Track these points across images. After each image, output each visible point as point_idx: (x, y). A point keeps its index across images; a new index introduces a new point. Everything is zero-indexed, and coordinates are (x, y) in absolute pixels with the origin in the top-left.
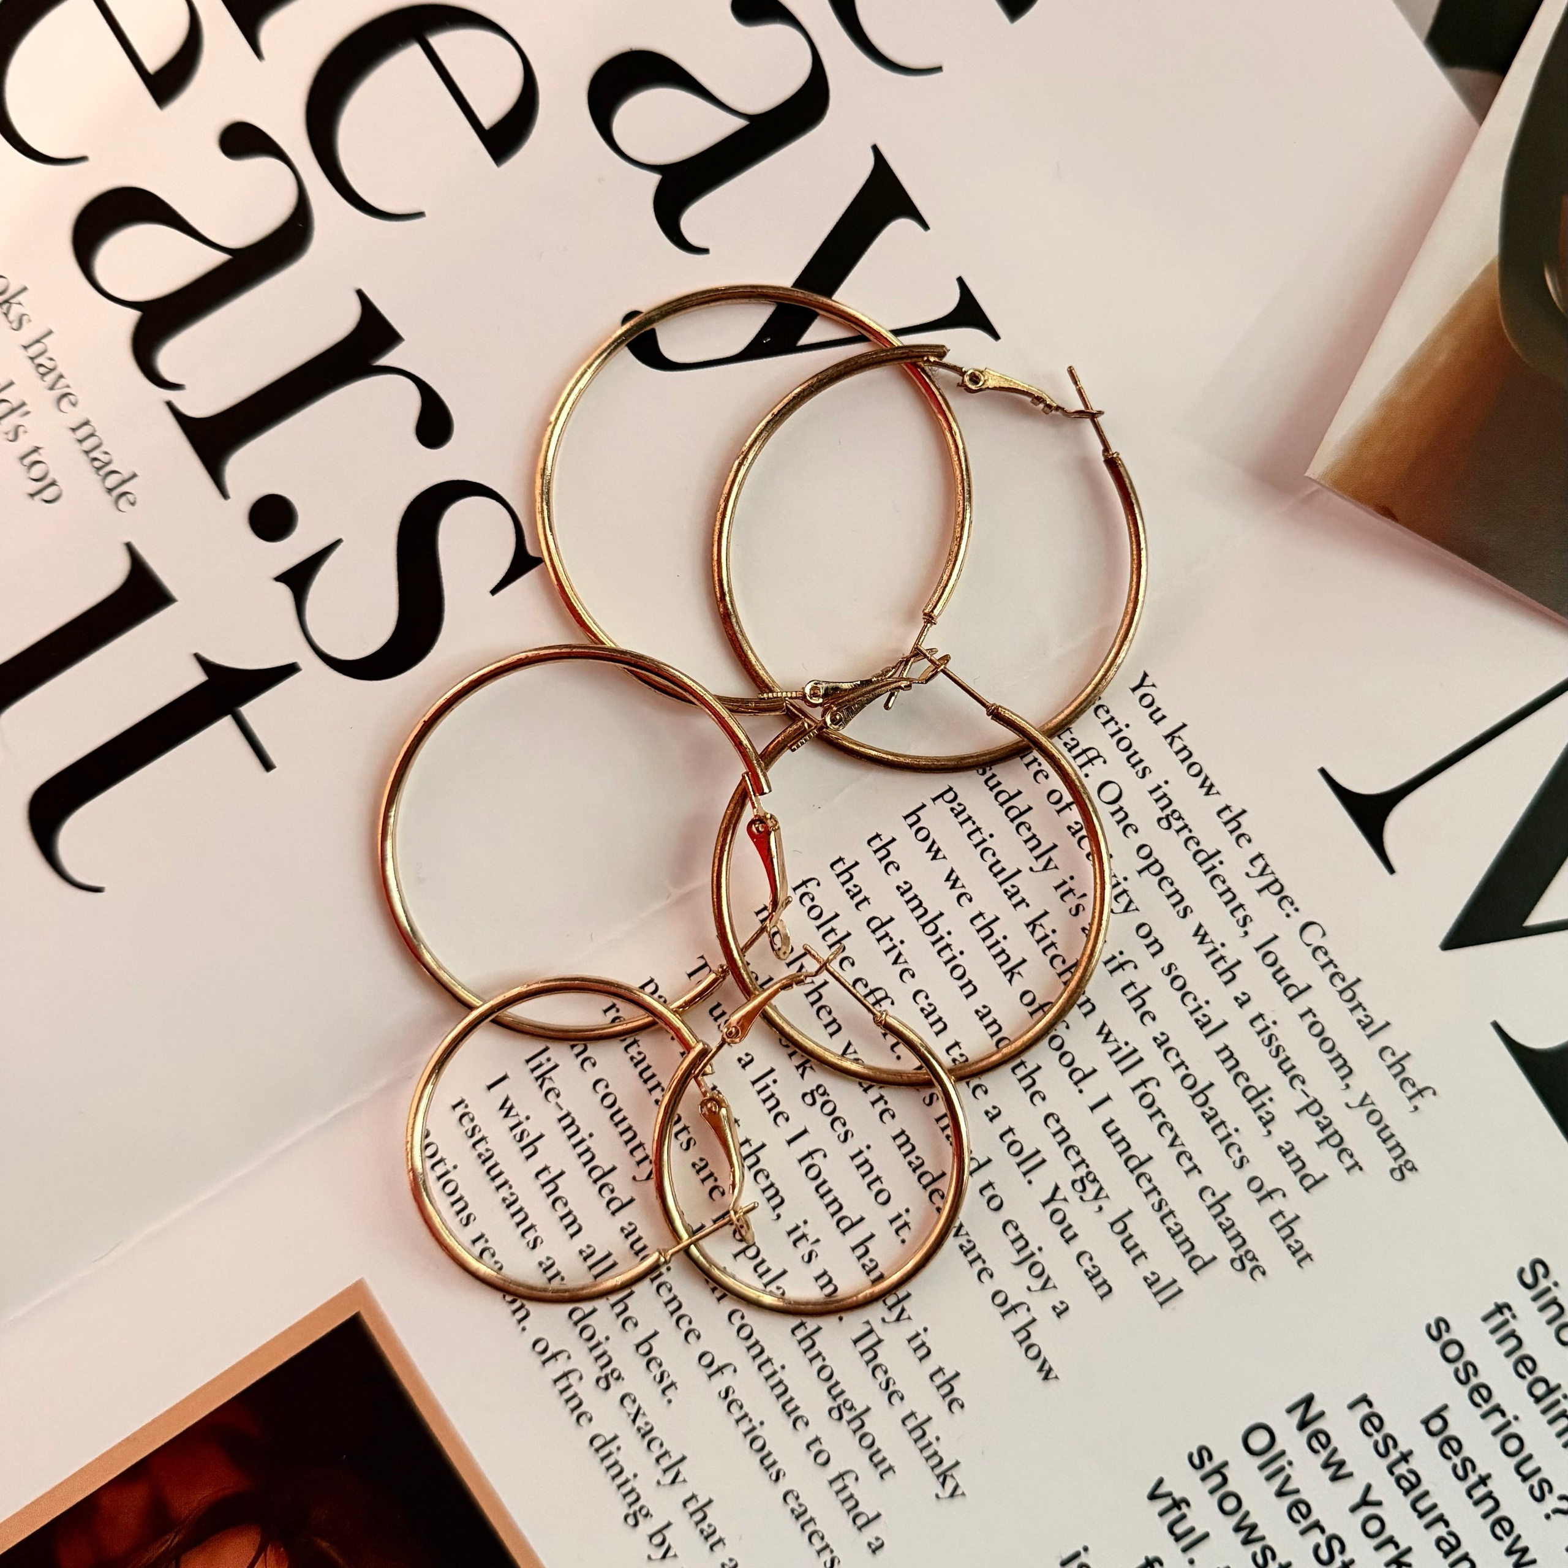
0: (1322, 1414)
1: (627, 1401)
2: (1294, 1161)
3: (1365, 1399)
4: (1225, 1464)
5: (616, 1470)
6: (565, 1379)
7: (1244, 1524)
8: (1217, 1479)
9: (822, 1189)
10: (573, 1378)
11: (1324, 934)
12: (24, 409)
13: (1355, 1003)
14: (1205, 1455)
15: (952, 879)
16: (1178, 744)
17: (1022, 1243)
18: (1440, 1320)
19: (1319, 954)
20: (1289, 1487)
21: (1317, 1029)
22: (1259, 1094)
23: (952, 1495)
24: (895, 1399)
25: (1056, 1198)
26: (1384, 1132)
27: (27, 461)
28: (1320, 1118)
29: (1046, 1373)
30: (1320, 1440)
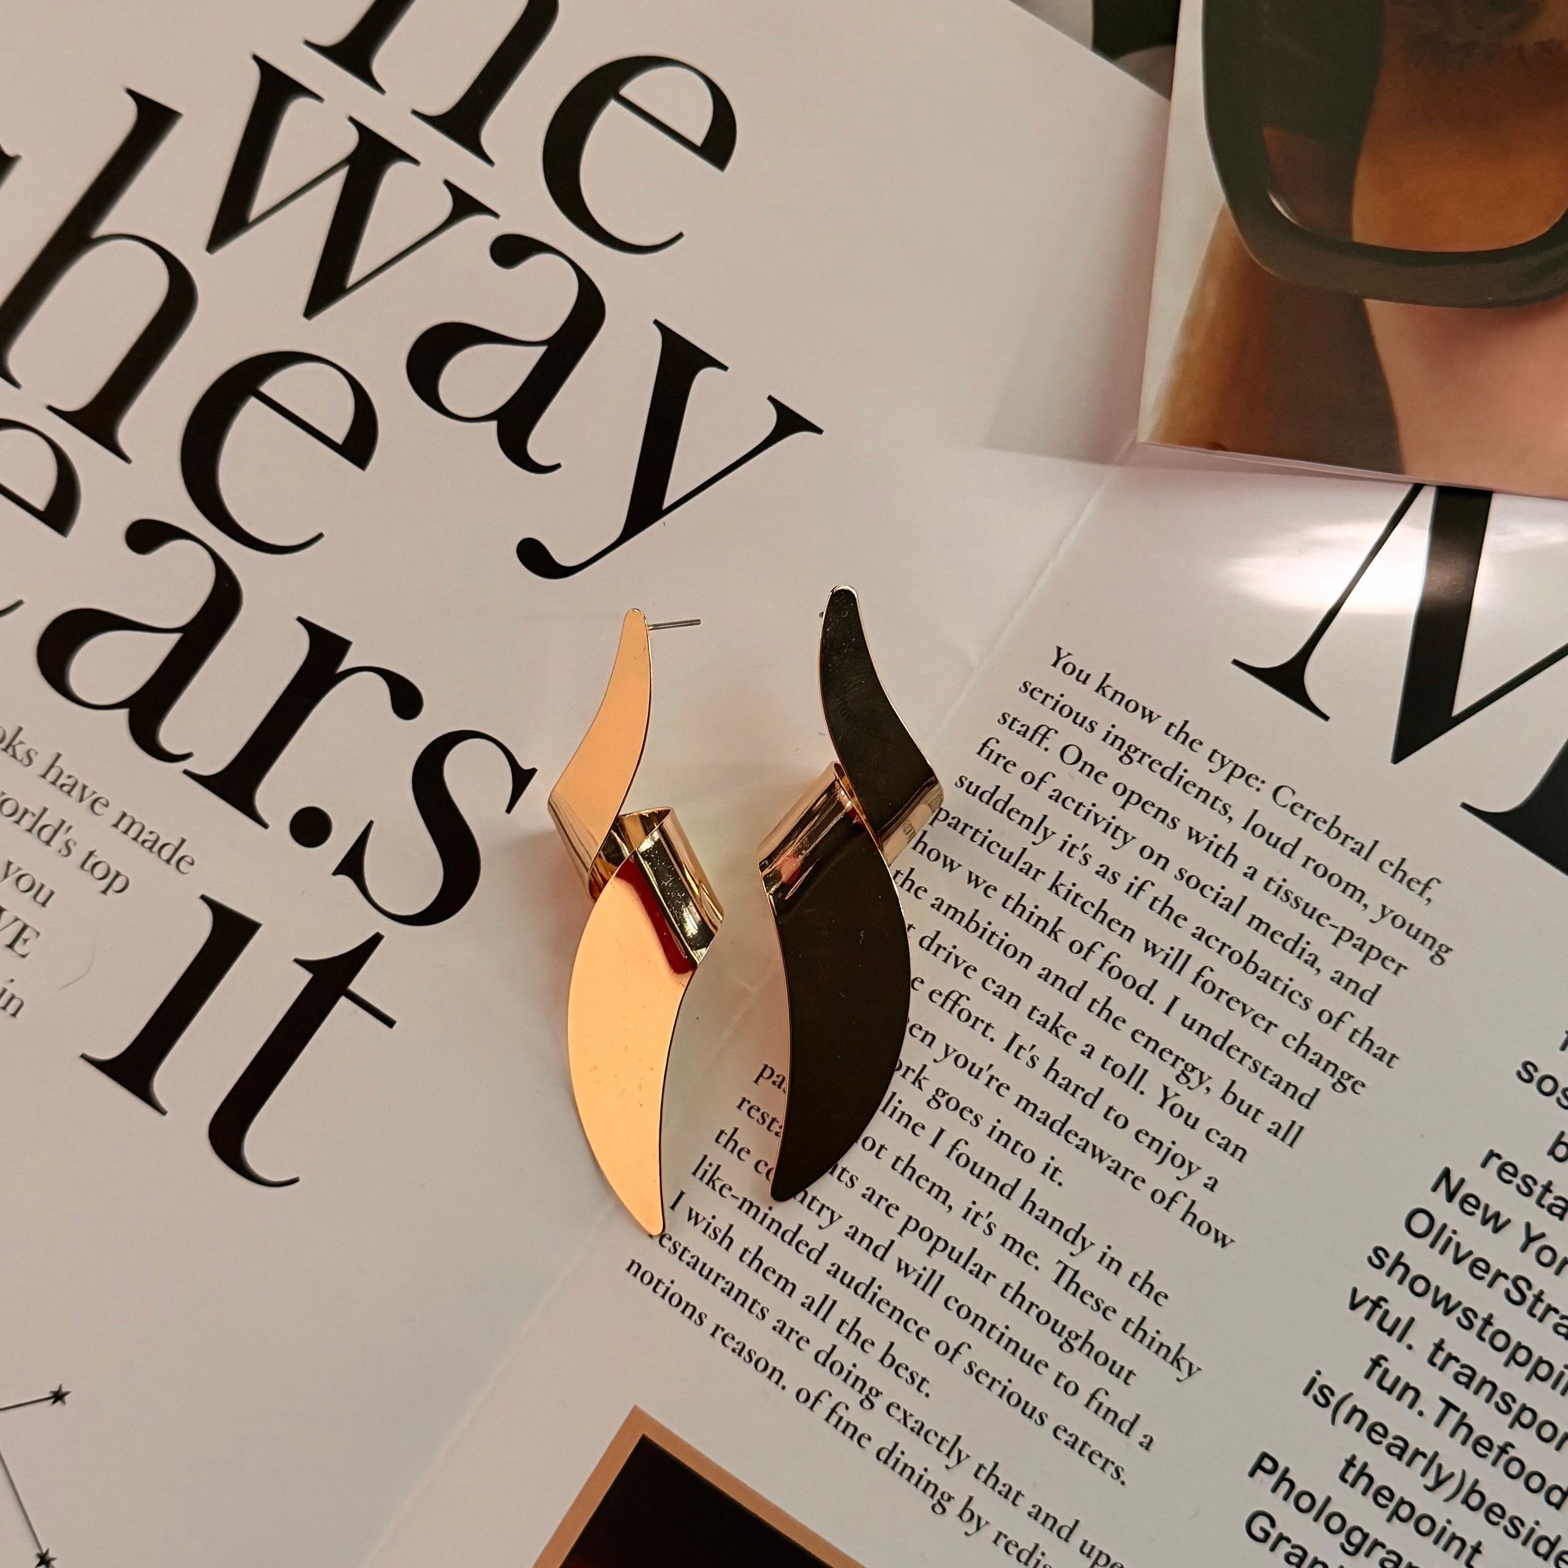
0: (1462, 1181)
1: (893, 1410)
2: (1348, 984)
3: (1492, 1154)
4: (1401, 1255)
5: (908, 1472)
6: (834, 1414)
7: (1439, 1298)
8: (1400, 1270)
9: (976, 1171)
10: (841, 1410)
11: (1294, 792)
12: (65, 826)
13: (1342, 837)
14: (1381, 1253)
15: (973, 880)
16: (1109, 692)
17: (1156, 1145)
18: (1525, 1065)
19: (1296, 809)
20: (1461, 1254)
21: (1320, 871)
22: (1297, 943)
23: (1190, 1374)
24: (1109, 1314)
25: (1168, 1097)
26: (1411, 930)
27: (88, 866)
28: (1354, 941)
29: (1222, 1241)
30: (1470, 1203)
